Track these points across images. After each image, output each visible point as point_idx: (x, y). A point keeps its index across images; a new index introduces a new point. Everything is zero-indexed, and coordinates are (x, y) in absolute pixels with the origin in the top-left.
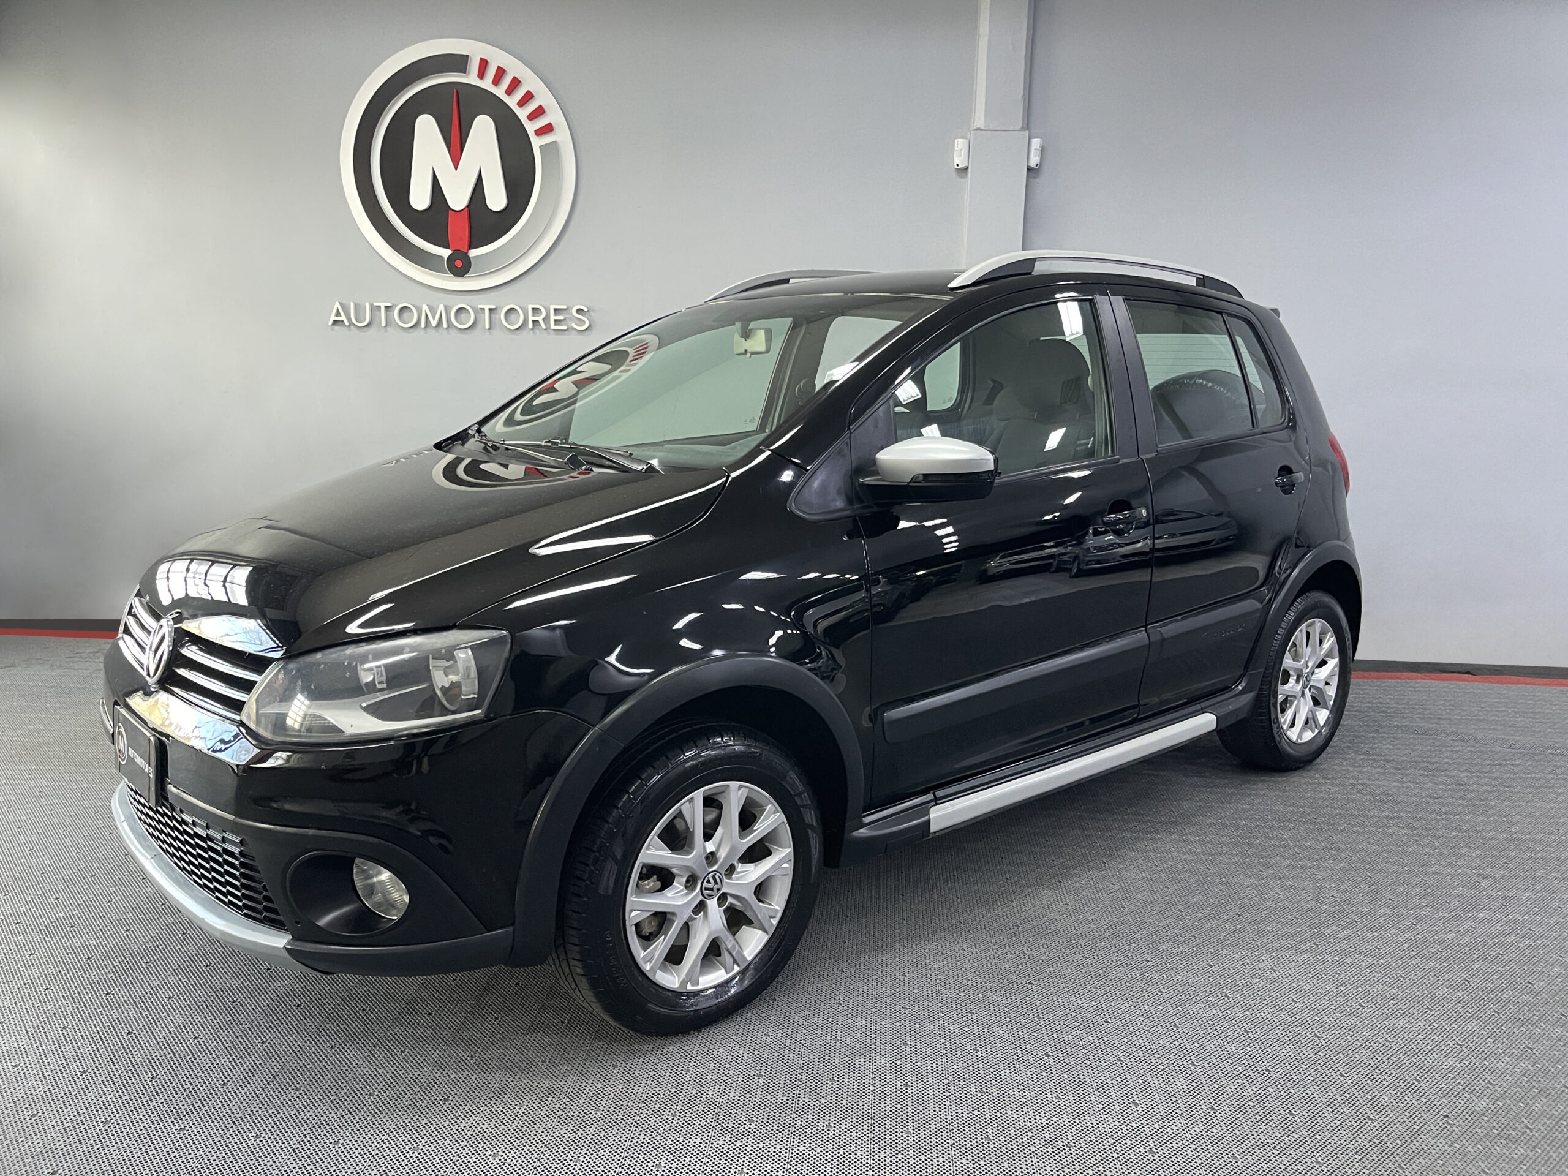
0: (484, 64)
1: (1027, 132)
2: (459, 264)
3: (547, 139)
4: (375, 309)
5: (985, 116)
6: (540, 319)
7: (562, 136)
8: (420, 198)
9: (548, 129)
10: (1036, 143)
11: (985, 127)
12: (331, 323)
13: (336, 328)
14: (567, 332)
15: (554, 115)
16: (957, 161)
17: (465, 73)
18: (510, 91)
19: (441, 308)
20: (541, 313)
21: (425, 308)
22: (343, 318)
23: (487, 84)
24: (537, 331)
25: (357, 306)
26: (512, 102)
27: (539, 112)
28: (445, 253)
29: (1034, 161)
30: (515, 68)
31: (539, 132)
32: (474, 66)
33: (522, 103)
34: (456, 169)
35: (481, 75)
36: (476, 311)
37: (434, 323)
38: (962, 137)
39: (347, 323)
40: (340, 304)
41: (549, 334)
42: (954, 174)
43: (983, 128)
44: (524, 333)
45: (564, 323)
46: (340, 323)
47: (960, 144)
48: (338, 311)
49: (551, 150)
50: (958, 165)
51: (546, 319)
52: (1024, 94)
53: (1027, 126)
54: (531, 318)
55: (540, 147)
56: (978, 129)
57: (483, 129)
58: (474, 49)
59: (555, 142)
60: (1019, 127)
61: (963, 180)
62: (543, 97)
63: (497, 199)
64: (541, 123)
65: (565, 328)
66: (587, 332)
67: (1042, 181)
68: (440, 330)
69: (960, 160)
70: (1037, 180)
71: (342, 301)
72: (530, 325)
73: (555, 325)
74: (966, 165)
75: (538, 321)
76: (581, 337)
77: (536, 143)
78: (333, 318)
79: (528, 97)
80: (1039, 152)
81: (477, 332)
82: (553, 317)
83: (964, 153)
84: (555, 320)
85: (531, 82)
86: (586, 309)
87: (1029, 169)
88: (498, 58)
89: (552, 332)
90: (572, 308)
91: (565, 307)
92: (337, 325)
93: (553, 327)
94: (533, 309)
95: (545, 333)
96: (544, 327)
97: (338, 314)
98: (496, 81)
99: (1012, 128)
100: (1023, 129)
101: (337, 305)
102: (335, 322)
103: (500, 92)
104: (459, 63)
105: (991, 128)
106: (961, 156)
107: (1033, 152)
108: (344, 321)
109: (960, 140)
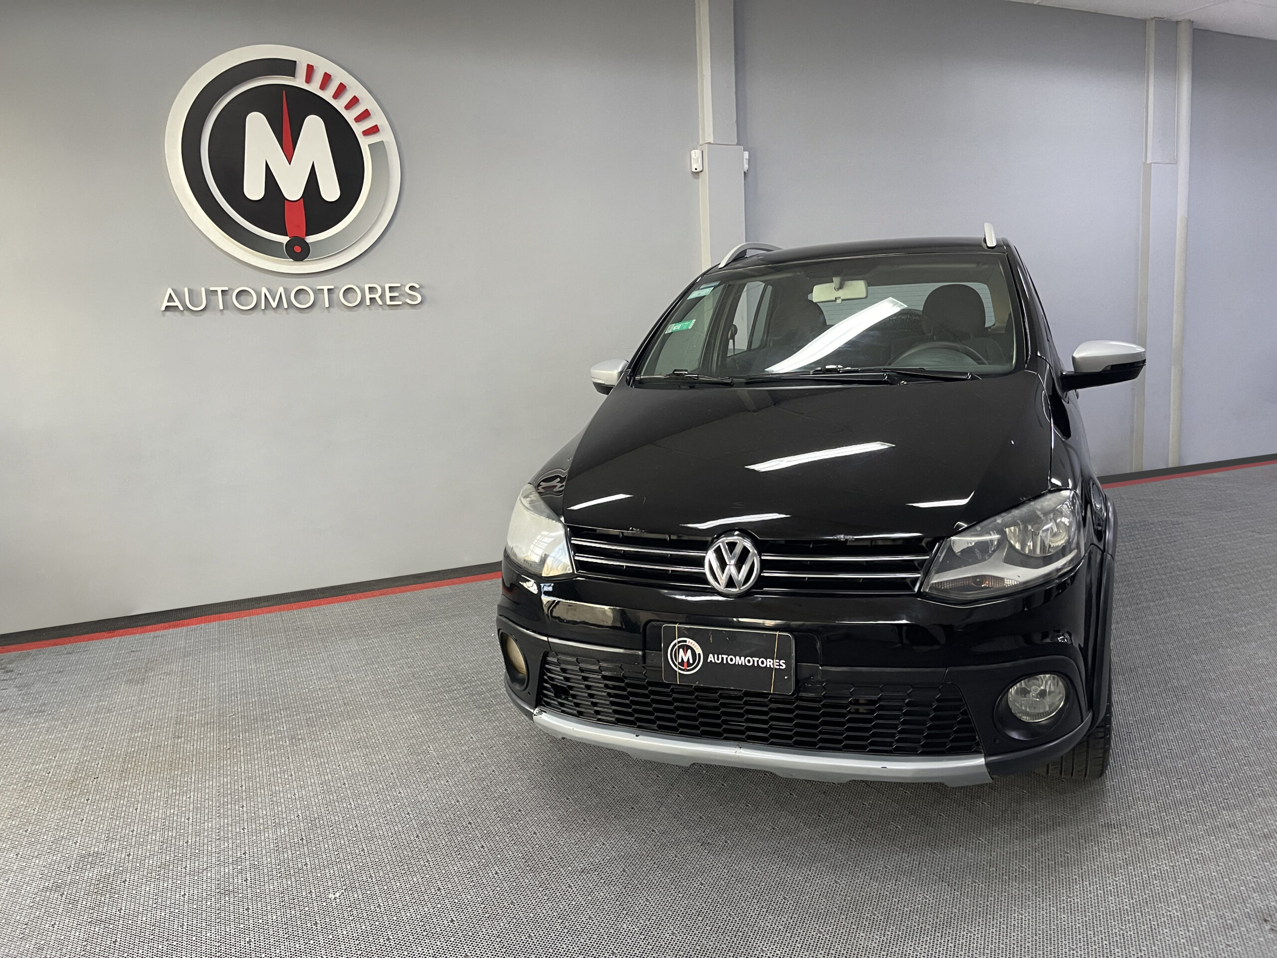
0: (310, 69)
1: (740, 147)
2: (298, 249)
3: (374, 139)
4: (211, 293)
5: (713, 130)
6: (377, 296)
7: (386, 136)
8: (254, 189)
9: (374, 130)
10: (746, 155)
11: (714, 141)
12: (163, 309)
13: (168, 314)
14: (400, 307)
15: (379, 119)
16: (694, 166)
17: (294, 76)
18: (337, 96)
19: (281, 290)
20: (377, 291)
21: (264, 290)
22: (177, 303)
23: (314, 88)
24: (373, 307)
25: (190, 291)
26: (339, 105)
27: (365, 115)
28: (284, 239)
29: (746, 167)
30: (340, 75)
31: (366, 133)
32: (301, 71)
33: (348, 107)
34: (290, 164)
35: (308, 80)
36: (315, 292)
37: (274, 305)
39: (181, 308)
40: (173, 290)
41: (383, 309)
42: (691, 175)
43: (712, 142)
44: (361, 310)
45: (397, 299)
46: (172, 309)
47: (696, 154)
48: (171, 297)
49: (378, 149)
50: (696, 169)
51: (382, 297)
52: (737, 120)
53: (740, 143)
54: (368, 296)
55: (368, 146)
56: (709, 143)
57: (314, 127)
58: (302, 57)
59: (382, 141)
60: (735, 143)
61: (697, 180)
62: (368, 103)
63: (330, 191)
64: (367, 124)
65: (400, 303)
66: (418, 306)
67: (751, 182)
68: (280, 310)
69: (696, 165)
70: (749, 181)
71: (175, 287)
72: (368, 303)
73: (391, 301)
74: (702, 169)
75: (375, 298)
76: (413, 310)
77: (365, 143)
78: (166, 304)
79: (354, 102)
80: (748, 161)
81: (315, 311)
82: (388, 295)
83: (699, 160)
84: (390, 297)
85: (356, 89)
86: (418, 286)
87: (744, 172)
88: (324, 66)
89: (387, 308)
90: (405, 286)
91: (399, 285)
92: (168, 311)
93: (389, 302)
94: (369, 288)
95: (380, 309)
96: (380, 303)
97: (171, 299)
98: (323, 86)
99: (730, 143)
100: (738, 144)
101: (170, 291)
102: (167, 307)
103: (327, 96)
104: (289, 67)
105: (718, 142)
106: (698, 162)
107: (745, 160)
108: (177, 306)
109: (696, 150)
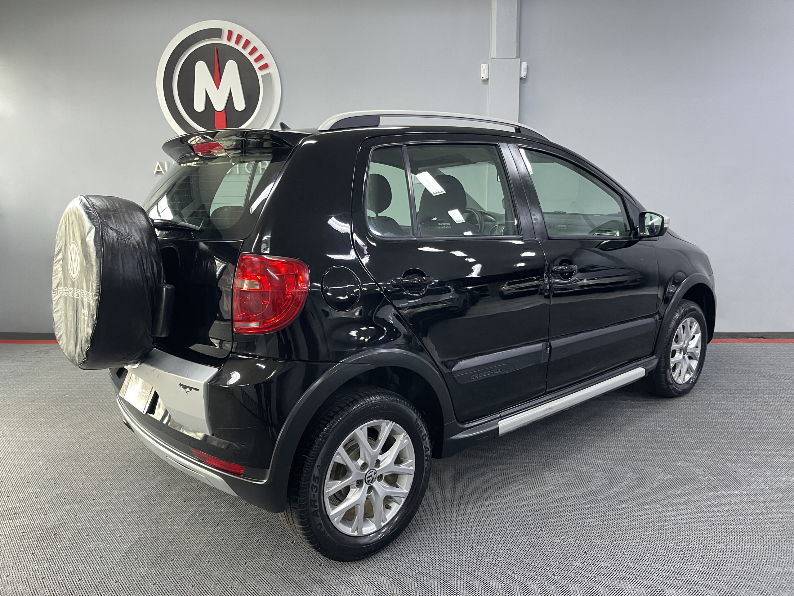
0: (230, 33)
1: (519, 59)
3: (265, 72)
5: (497, 52)
7: (273, 70)
8: (199, 106)
9: (265, 66)
10: (524, 65)
12: (155, 173)
13: (158, 176)
15: (268, 59)
16: (482, 75)
17: (221, 38)
18: (244, 47)
20: (266, 164)
22: (161, 170)
23: (232, 44)
25: (168, 164)
26: (246, 53)
27: (261, 57)
29: (523, 74)
30: (247, 35)
31: (261, 68)
32: (225, 35)
33: (251, 53)
34: (218, 89)
35: (229, 39)
38: (485, 63)
39: (163, 173)
40: (160, 163)
42: (481, 82)
43: (496, 58)
46: (160, 173)
47: (484, 66)
48: (159, 167)
49: (269, 77)
50: (483, 78)
52: (517, 39)
53: (519, 56)
55: (262, 76)
56: (493, 58)
57: (231, 68)
58: (225, 26)
59: (270, 73)
60: (515, 56)
61: (486, 85)
62: (262, 50)
63: (240, 105)
64: (262, 63)
67: (528, 85)
69: (484, 75)
70: (525, 84)
71: (160, 161)
74: (487, 77)
77: (260, 74)
78: (156, 170)
79: (254, 50)
80: (526, 70)
83: (486, 71)
85: (256, 42)
87: (521, 79)
88: (237, 30)
92: (159, 174)
97: (159, 168)
98: (237, 42)
99: (511, 57)
100: (517, 57)
101: (158, 163)
102: (157, 172)
103: (239, 47)
104: (217, 33)
105: (500, 57)
106: (484, 73)
107: (522, 69)
108: (161, 172)
109: (484, 64)
